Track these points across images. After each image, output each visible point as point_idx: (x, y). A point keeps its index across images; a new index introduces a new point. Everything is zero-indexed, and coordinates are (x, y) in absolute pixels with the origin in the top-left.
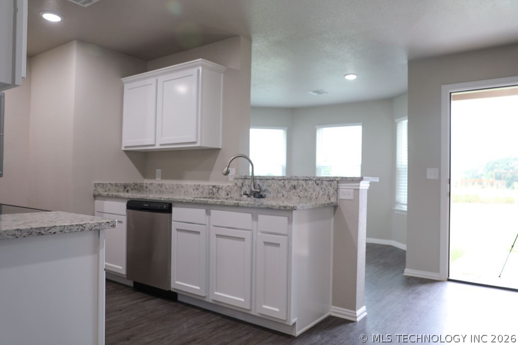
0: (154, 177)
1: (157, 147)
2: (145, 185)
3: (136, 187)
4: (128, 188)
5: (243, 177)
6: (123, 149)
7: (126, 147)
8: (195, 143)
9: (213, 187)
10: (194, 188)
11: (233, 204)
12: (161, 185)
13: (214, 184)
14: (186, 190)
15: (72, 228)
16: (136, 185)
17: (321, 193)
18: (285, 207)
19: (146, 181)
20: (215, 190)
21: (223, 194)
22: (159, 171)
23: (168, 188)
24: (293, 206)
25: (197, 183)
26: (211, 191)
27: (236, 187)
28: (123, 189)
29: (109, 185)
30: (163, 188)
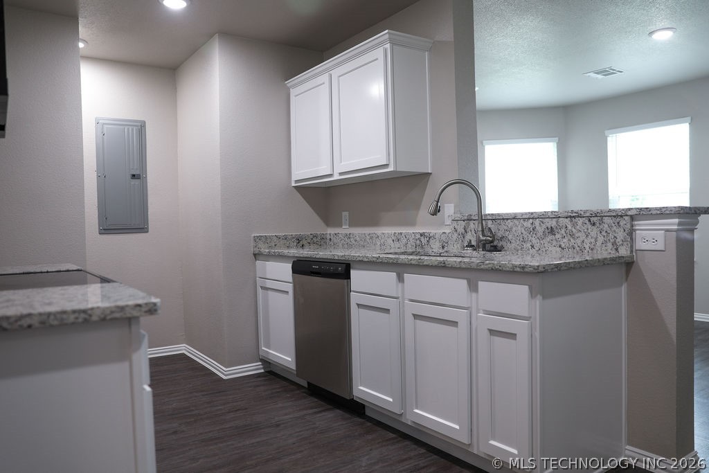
0: (340, 225)
1: (336, 177)
2: (328, 237)
3: (315, 239)
4: (304, 242)
5: (466, 218)
6: (294, 185)
7: (297, 181)
8: (386, 166)
9: (421, 235)
10: (393, 238)
11: (436, 263)
12: (348, 236)
13: (421, 231)
14: (382, 241)
15: (65, 316)
16: (315, 236)
17: (601, 239)
18: (523, 268)
19: (331, 231)
20: (424, 241)
21: (436, 247)
22: (345, 214)
23: (358, 239)
24: (537, 264)
25: (398, 230)
26: (418, 242)
27: (456, 235)
28: (295, 244)
29: (275, 238)
30: (352, 239)
